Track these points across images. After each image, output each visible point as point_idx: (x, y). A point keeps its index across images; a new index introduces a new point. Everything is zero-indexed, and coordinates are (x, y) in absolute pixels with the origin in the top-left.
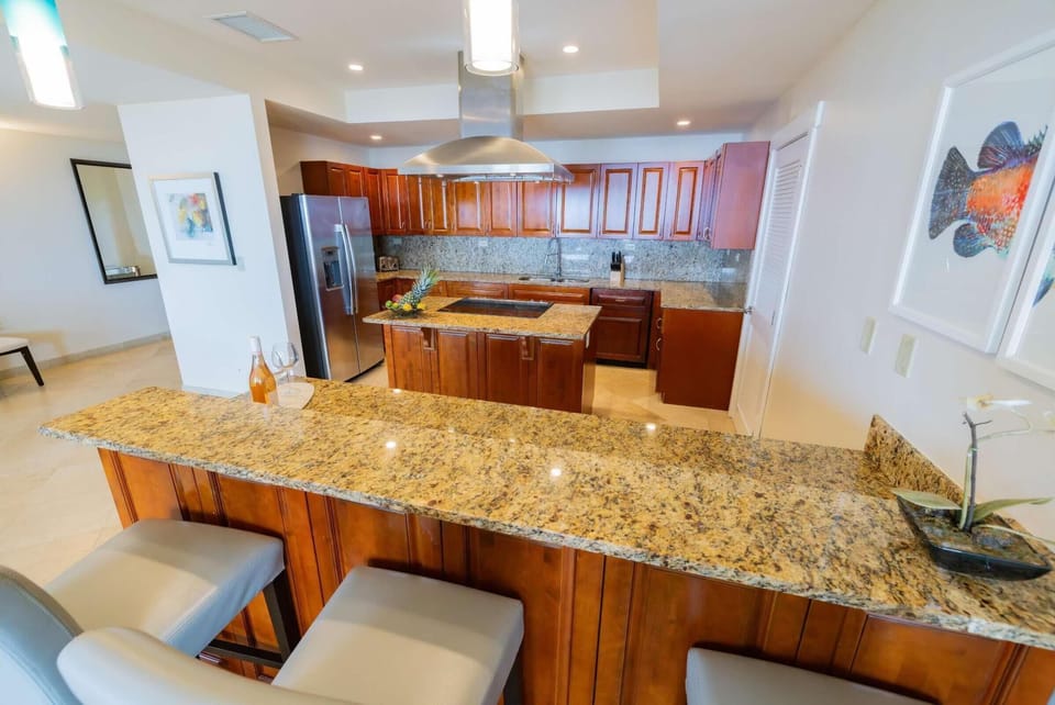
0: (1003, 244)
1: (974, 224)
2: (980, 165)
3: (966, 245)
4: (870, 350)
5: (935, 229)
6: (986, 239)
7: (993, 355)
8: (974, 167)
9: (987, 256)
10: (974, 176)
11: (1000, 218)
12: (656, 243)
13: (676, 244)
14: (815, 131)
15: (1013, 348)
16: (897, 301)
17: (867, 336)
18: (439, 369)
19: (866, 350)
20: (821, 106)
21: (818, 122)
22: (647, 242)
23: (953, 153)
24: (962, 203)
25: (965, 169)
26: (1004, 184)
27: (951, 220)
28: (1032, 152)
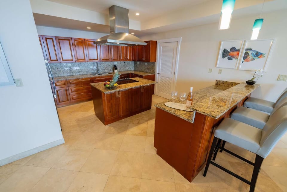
0: (237, 58)
1: (231, 57)
3: (229, 59)
5: (223, 57)
6: (233, 58)
7: (238, 69)
11: (235, 56)
12: (121, 62)
13: (125, 62)
14: (180, 42)
15: (240, 68)
16: (218, 66)
17: (210, 71)
18: (120, 102)
19: (211, 73)
20: (181, 38)
21: (181, 40)
22: (119, 62)
23: (225, 49)
24: (228, 55)
25: (227, 51)
26: (235, 53)
27: (226, 56)
28: (239, 50)
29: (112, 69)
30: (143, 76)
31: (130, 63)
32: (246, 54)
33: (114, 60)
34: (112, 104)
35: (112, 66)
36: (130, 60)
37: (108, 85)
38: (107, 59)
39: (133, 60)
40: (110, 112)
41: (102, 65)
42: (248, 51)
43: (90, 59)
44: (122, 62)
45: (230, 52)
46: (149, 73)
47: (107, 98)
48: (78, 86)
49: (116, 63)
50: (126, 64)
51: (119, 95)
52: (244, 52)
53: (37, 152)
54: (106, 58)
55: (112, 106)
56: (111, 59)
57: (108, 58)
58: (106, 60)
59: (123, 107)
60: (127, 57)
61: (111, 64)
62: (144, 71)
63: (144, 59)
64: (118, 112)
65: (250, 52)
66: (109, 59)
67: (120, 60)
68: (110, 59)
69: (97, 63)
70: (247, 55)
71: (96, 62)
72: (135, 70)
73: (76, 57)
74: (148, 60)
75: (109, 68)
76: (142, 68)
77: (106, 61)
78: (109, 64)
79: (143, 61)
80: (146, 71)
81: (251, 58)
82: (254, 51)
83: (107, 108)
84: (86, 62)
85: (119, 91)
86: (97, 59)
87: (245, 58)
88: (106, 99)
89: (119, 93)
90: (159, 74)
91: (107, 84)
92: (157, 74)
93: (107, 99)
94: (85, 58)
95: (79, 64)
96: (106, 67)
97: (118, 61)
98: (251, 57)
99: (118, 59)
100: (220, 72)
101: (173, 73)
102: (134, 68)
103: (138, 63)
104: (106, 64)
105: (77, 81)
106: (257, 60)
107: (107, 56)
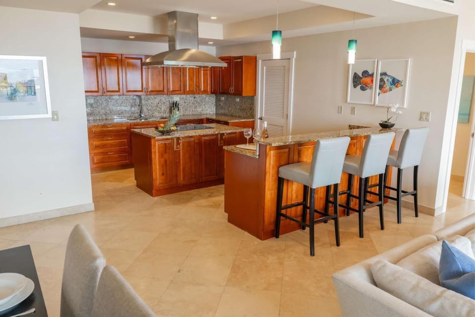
0: (371, 88)
1: (364, 86)
2: (362, 76)
3: (363, 89)
4: (342, 112)
5: (355, 86)
6: (367, 88)
7: (374, 105)
8: (361, 76)
9: (368, 91)
10: (361, 78)
11: (369, 85)
12: (188, 96)
13: (197, 96)
14: (294, 59)
15: (377, 103)
16: (349, 100)
17: (340, 110)
18: (180, 159)
19: (341, 113)
20: (295, 52)
21: (295, 57)
22: (184, 96)
23: (355, 73)
24: (360, 82)
25: (359, 77)
26: (368, 80)
27: (358, 85)
28: (372, 75)
29: (168, 110)
30: (229, 123)
31: (207, 99)
32: (382, 80)
33: (174, 92)
34: (166, 161)
35: (168, 105)
36: (205, 92)
37: (162, 129)
38: (160, 91)
39: (212, 93)
40: (163, 174)
41: (149, 101)
42: (384, 77)
43: (128, 90)
44: (189, 98)
45: (362, 78)
46: (244, 118)
47: (159, 148)
48: (105, 139)
49: (176, 98)
50: (199, 100)
51: (178, 146)
52: (379, 77)
53: (60, 216)
54: (158, 89)
55: (166, 164)
56: (168, 89)
57: (161, 89)
58: (157, 91)
59: (184, 169)
60: (198, 86)
61: (167, 100)
62: (234, 114)
63: (232, 90)
64: (176, 176)
65: (385, 79)
66: (163, 91)
67: (185, 93)
68: (165, 91)
69: (139, 97)
70: (382, 83)
71: (137, 96)
72: (217, 114)
73: (104, 86)
74: (239, 93)
75: (163, 109)
76: (230, 109)
77: (157, 94)
78: (163, 99)
79: (231, 94)
80: (238, 114)
81: (388, 88)
82: (389, 76)
83: (158, 167)
84: (119, 95)
85: (178, 139)
86: (141, 89)
87: (381, 87)
88: (157, 151)
89: (178, 143)
90: (261, 119)
91: (160, 126)
92: (259, 120)
93: (159, 152)
94: (119, 89)
95: (106, 100)
96: (157, 106)
97: (181, 94)
98: (387, 85)
99: (182, 91)
100: (353, 110)
101: (285, 117)
102: (214, 109)
103: (223, 98)
104: (157, 101)
105: (105, 129)
106: (395, 90)
107: (159, 85)
